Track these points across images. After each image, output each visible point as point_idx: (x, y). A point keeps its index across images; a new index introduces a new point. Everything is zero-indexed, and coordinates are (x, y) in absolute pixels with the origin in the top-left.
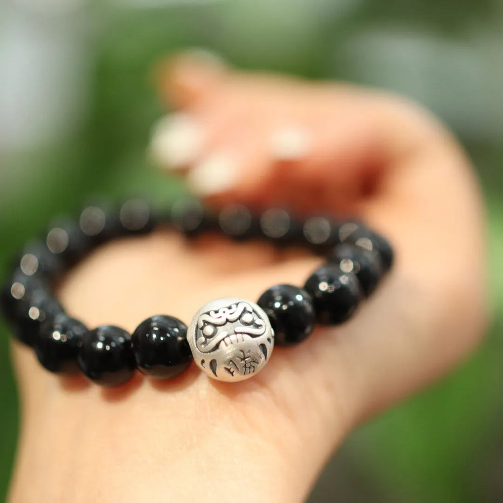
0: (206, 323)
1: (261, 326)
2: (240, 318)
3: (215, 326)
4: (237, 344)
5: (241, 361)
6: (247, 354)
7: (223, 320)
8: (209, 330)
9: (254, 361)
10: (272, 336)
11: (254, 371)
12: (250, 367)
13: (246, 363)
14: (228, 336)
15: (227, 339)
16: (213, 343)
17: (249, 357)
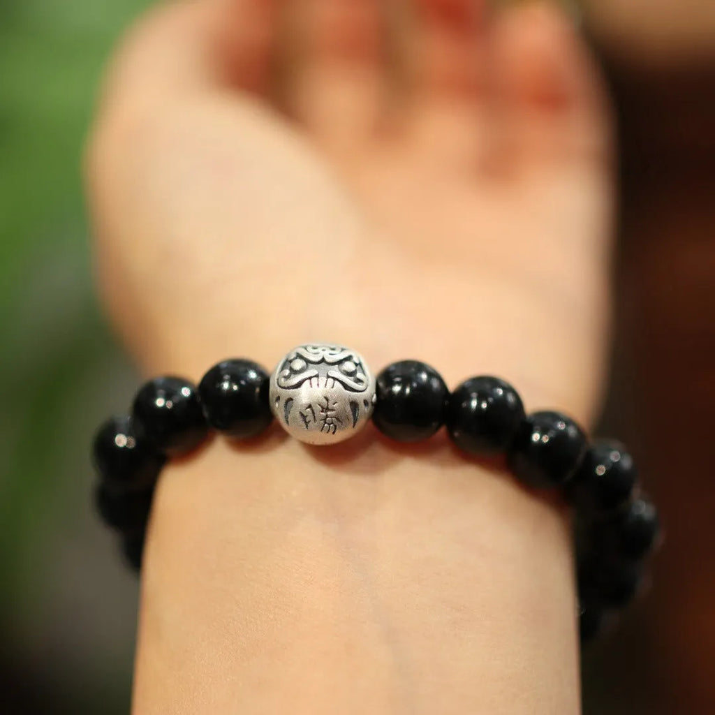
0: (299, 356)
1: (362, 382)
2: (340, 362)
3: (308, 362)
4: (324, 389)
5: (322, 411)
6: (331, 406)
7: (317, 358)
8: (298, 364)
9: (337, 419)
10: (372, 402)
11: (334, 433)
12: (329, 424)
13: (327, 416)
14: (317, 376)
15: (314, 380)
16: (295, 380)
17: (333, 410)
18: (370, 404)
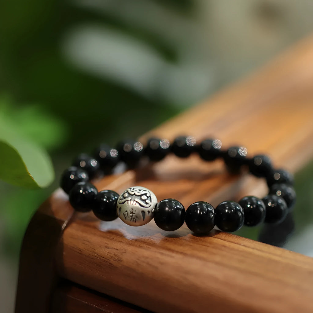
0: (127, 192)
1: (148, 204)
2: (141, 196)
3: (130, 194)
4: (132, 205)
5: (131, 214)
6: (134, 212)
7: (133, 193)
8: (126, 195)
9: (136, 217)
10: (152, 212)
11: (135, 222)
12: (134, 219)
13: (132, 216)
14: (131, 200)
15: (129, 201)
16: (124, 200)
17: (134, 214)
18: (151, 213)
